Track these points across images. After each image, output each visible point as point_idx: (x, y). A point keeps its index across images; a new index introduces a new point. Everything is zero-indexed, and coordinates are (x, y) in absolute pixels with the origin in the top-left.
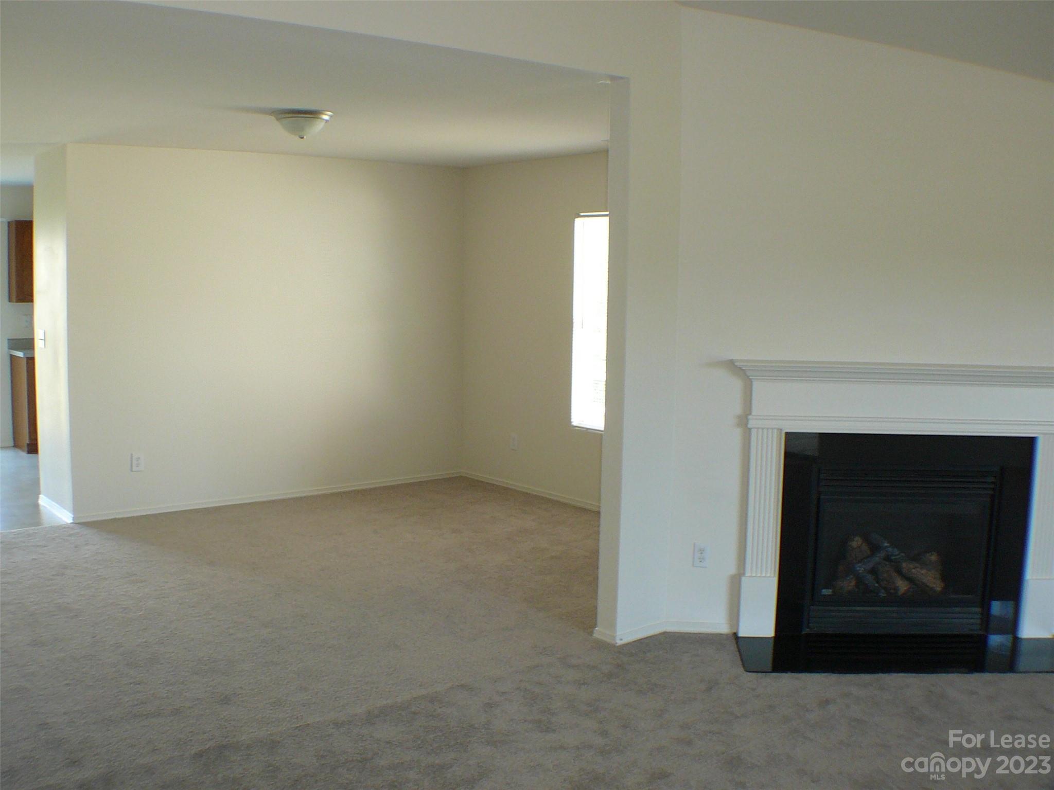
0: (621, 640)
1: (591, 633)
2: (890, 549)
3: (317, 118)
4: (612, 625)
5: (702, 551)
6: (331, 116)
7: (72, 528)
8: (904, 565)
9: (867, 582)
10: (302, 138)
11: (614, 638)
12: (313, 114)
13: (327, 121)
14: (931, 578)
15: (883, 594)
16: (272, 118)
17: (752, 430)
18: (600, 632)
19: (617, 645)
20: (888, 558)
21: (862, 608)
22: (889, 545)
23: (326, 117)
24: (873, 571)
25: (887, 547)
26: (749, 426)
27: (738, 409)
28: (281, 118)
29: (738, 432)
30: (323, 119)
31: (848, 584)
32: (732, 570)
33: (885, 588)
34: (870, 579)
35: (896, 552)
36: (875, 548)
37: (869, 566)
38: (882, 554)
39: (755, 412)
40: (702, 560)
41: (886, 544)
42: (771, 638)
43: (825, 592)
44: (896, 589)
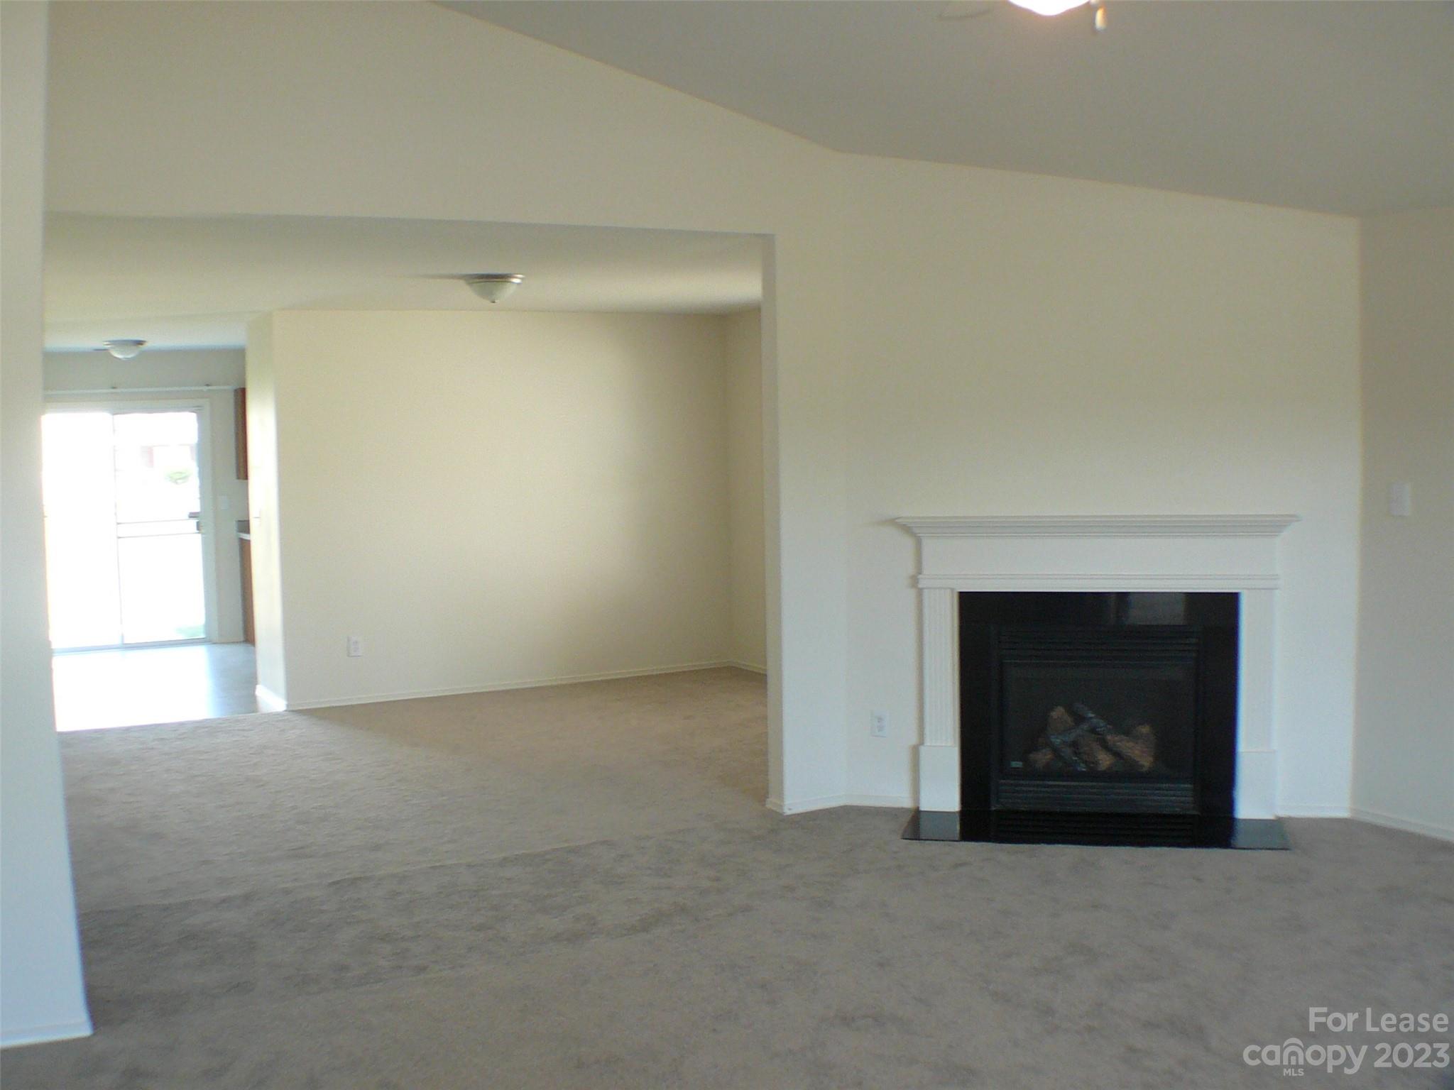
0: (790, 809)
1: (764, 805)
2: (1095, 720)
3: (508, 282)
4: (781, 795)
5: (880, 719)
6: (521, 279)
7: (284, 716)
8: (1109, 737)
9: (1063, 754)
10: (494, 302)
11: (781, 806)
12: (503, 278)
13: (518, 284)
14: (1140, 752)
15: (1082, 768)
16: (462, 282)
17: (925, 590)
18: (770, 803)
19: (785, 814)
20: (1093, 730)
21: (1065, 783)
22: (1093, 715)
23: (516, 281)
24: (1074, 744)
25: (1091, 718)
26: (920, 586)
27: (911, 570)
28: (473, 283)
29: (912, 593)
30: (513, 283)
31: (1042, 758)
32: (914, 740)
33: (1086, 762)
34: (1067, 752)
35: (1102, 723)
36: (1079, 719)
37: (1070, 737)
38: (1085, 726)
39: (925, 572)
40: (881, 729)
41: (1091, 715)
42: (957, 812)
43: (1016, 764)
44: (1096, 763)
